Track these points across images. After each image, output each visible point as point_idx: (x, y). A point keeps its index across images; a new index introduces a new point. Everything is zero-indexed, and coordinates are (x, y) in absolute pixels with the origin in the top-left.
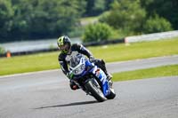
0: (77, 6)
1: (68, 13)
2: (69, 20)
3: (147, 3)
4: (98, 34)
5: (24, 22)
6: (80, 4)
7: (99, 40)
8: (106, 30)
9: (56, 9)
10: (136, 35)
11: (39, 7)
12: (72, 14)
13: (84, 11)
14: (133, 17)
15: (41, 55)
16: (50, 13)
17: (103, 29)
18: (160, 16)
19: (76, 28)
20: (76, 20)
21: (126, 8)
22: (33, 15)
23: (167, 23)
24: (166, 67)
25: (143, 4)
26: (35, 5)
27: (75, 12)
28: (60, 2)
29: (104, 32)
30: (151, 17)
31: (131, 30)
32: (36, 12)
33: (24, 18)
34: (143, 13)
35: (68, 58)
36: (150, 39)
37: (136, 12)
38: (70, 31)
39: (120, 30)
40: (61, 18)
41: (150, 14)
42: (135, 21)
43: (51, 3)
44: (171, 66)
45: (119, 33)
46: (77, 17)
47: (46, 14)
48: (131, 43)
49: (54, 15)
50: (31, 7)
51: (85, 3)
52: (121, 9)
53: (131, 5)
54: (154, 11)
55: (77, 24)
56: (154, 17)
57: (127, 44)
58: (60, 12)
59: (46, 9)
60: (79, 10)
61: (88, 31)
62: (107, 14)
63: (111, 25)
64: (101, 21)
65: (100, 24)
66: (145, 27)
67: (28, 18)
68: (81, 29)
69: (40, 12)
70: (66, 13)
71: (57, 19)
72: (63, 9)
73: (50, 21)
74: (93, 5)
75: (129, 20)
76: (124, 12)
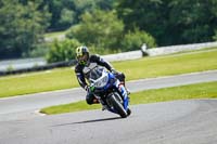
0: (39, 19)
1: (30, 27)
2: (30, 37)
3: (125, 14)
4: (66, 52)
6: (43, 17)
7: (67, 60)
9: (15, 23)
12: (33, 28)
13: (49, 24)
14: (107, 31)
16: (8, 28)
17: (72, 46)
18: (141, 30)
19: (38, 46)
20: (38, 36)
21: (99, 20)
23: (149, 38)
25: (120, 16)
27: (38, 25)
28: (18, 15)
29: (72, 50)
31: (105, 47)
34: (120, 26)
35: (86, 70)
36: (128, 58)
37: (111, 25)
38: (32, 49)
39: (93, 47)
40: (21, 33)
41: (128, 28)
42: (110, 36)
43: (8, 16)
44: (156, 90)
47: (2, 29)
49: (12, 30)
52: (93, 22)
53: (105, 17)
54: (134, 24)
55: (40, 40)
58: (18, 27)
59: (2, 23)
60: (42, 23)
61: (54, 49)
62: (76, 28)
64: (69, 37)
66: (123, 43)
68: (45, 47)
70: (26, 27)
71: (16, 35)
72: (23, 23)
74: (59, 17)
75: (103, 35)
76: (96, 24)
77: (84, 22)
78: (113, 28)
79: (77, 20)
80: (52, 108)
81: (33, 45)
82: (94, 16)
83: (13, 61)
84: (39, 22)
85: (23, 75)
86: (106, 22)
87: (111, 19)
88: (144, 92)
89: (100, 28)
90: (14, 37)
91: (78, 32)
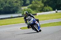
0: (20, 3)
1: (17, 5)
2: (17, 8)
3: (44, 2)
5: (2, 8)
6: (21, 2)
8: (30, 11)
9: (13, 4)
10: (41, 12)
11: (7, 3)
12: (18, 5)
13: (23, 4)
14: (39, 6)
15: (8, 19)
16: (11, 5)
18: (49, 6)
19: (20, 10)
21: (37, 3)
22: (5, 6)
23: (51, 8)
24: (51, 23)
25: (43, 2)
26: (6, 2)
27: (20, 5)
29: (29, 11)
30: (45, 6)
31: (39, 11)
32: (6, 5)
33: (2, 7)
34: (43, 5)
35: (27, 18)
36: (45, 14)
37: (40, 5)
39: (35, 11)
40: (15, 7)
41: (45, 5)
42: (40, 8)
43: (11, 2)
45: (35, 12)
46: (20, 6)
47: (10, 6)
48: (39, 15)
49: (12, 6)
50: (4, 3)
51: (23, 2)
52: (35, 4)
53: (38, 2)
54: (47, 4)
55: (20, 9)
56: (46, 6)
57: (37, 16)
58: (14, 5)
59: (10, 4)
60: (21, 4)
62: (30, 5)
63: (32, 9)
64: (28, 8)
65: (28, 9)
66: (44, 10)
67: (4, 7)
69: (7, 5)
70: (16, 5)
71: (13, 7)
72: (15, 4)
73: (11, 8)
75: (38, 7)
76: (36, 4)
77: (33, 4)
78: (41, 5)
79: (31, 3)
80: (24, 27)
81: (18, 10)
82: (35, 2)
83: (13, 14)
84: (20, 4)
85: (15, 18)
86: (39, 4)
87: (40, 3)
88: (49, 23)
89: (37, 5)
90: (13, 8)
91: (31, 6)
